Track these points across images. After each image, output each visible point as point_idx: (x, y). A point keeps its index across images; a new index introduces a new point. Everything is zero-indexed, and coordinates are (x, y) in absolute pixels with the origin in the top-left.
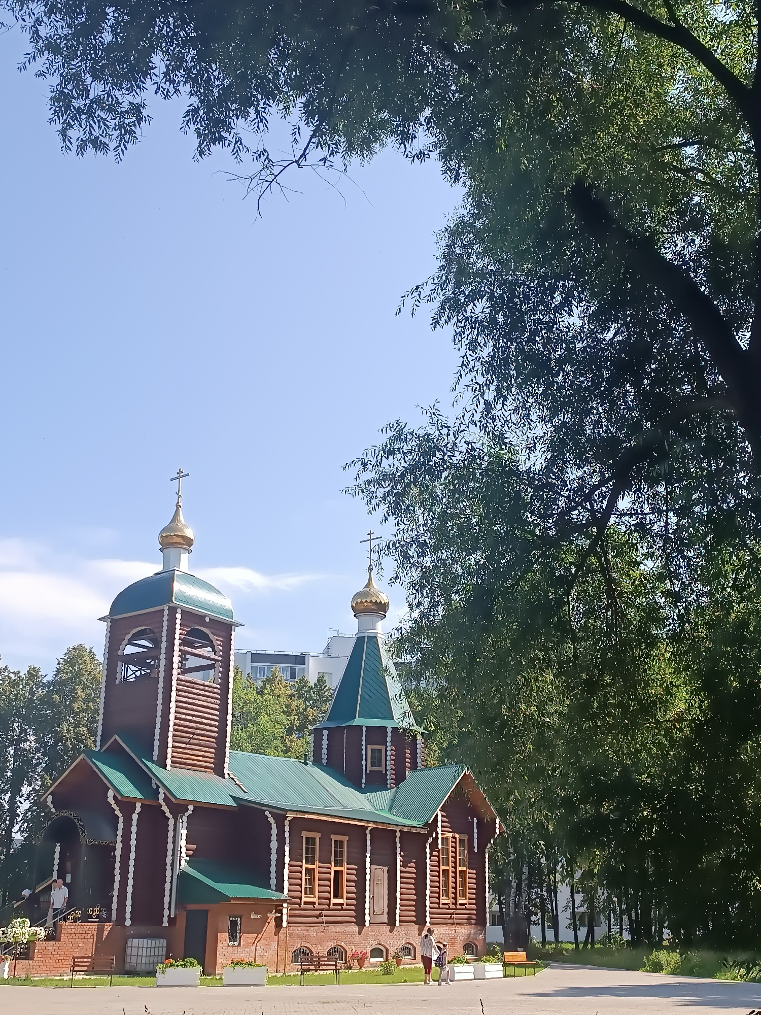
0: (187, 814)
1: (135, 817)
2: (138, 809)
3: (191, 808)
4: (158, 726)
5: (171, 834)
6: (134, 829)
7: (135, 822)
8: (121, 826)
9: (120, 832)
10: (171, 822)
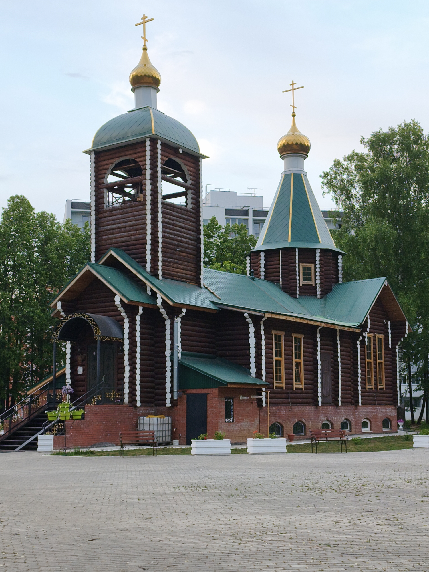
0: (181, 316)
1: (138, 318)
2: (141, 311)
3: (184, 311)
4: (149, 242)
5: (168, 332)
6: (138, 328)
7: (138, 323)
8: (126, 325)
9: (126, 331)
10: (168, 323)
